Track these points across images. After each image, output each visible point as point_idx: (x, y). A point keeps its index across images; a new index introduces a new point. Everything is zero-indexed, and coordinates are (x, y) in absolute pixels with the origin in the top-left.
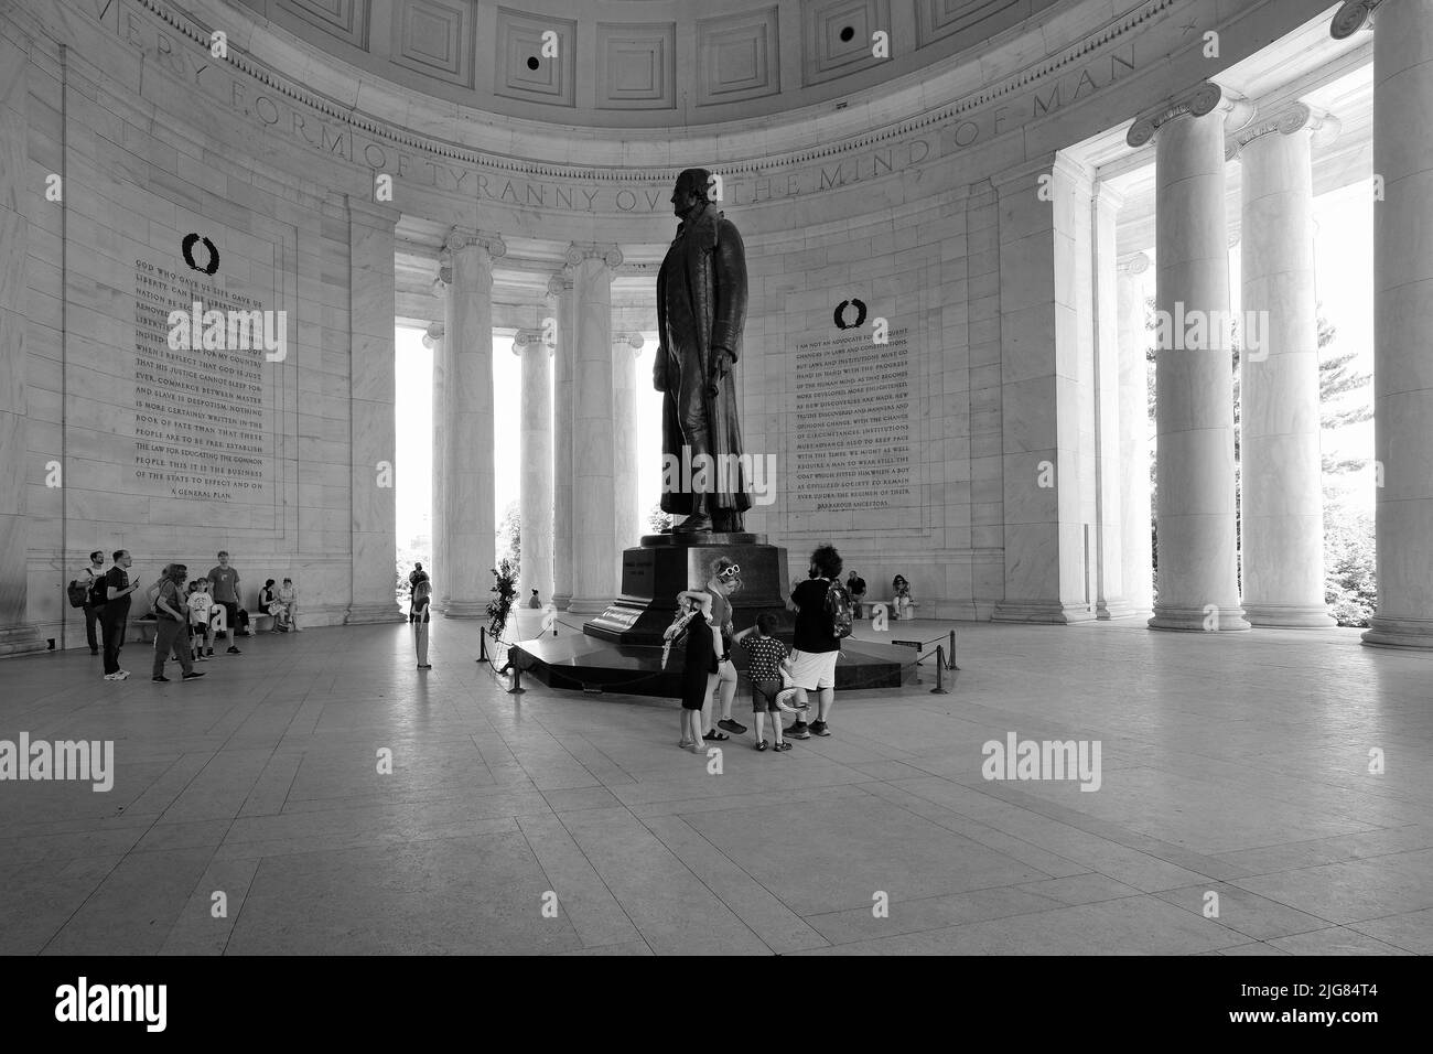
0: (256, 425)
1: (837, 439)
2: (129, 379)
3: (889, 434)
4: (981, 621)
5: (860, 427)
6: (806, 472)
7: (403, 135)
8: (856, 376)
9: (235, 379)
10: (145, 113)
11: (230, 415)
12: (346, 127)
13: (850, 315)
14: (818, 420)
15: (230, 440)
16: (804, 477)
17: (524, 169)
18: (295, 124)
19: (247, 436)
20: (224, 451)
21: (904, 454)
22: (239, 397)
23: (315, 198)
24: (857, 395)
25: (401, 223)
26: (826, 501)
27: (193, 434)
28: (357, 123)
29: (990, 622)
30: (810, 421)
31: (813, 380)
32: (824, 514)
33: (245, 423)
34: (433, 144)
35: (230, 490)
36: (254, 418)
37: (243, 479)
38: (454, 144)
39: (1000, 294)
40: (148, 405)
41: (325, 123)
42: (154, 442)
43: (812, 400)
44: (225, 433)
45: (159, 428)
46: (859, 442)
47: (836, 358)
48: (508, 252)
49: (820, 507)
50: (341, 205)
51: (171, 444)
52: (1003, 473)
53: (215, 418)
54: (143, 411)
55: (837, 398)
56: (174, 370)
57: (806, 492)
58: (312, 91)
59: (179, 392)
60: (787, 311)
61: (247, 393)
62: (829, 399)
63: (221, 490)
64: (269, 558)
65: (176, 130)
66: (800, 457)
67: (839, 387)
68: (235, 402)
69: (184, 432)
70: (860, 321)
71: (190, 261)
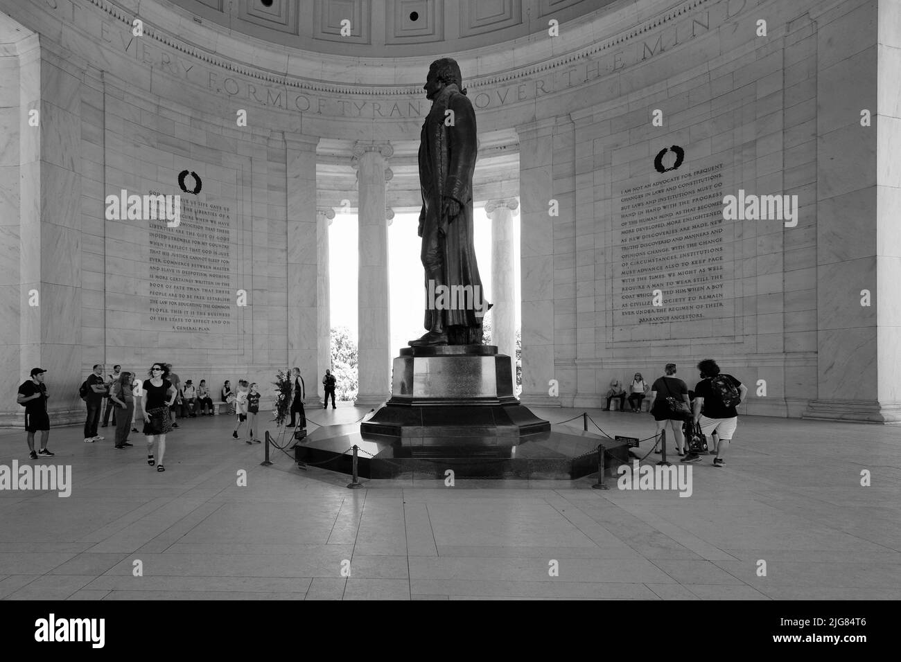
0: (226, 284)
1: (655, 264)
2: (146, 262)
3: (704, 256)
4: (791, 418)
5: (678, 253)
6: (629, 293)
7: (319, 85)
8: (673, 210)
9: (212, 257)
10: (153, 101)
11: (209, 279)
12: (283, 88)
13: (669, 160)
14: (640, 250)
15: (209, 295)
16: (627, 297)
17: (406, 93)
18: (249, 92)
19: (220, 292)
20: (205, 302)
21: (719, 272)
22: (215, 268)
23: (264, 137)
24: (675, 227)
25: (319, 145)
26: (647, 316)
27: (186, 293)
28: (289, 83)
29: (801, 418)
30: (631, 252)
31: (636, 218)
32: (645, 326)
33: (218, 284)
34: (341, 87)
35: (209, 325)
36: (225, 280)
37: (218, 318)
38: (355, 84)
39: (816, 117)
40: (157, 277)
41: (269, 88)
42: (161, 298)
43: (635, 234)
44: (206, 290)
45: (164, 290)
46: (677, 265)
47: (657, 197)
48: (395, 153)
49: (641, 321)
50: (281, 140)
51: (172, 299)
52: (817, 283)
53: (200, 282)
54: (155, 281)
55: (658, 230)
56: (173, 255)
57: (629, 309)
58: (259, 68)
59: (176, 268)
60: (613, 165)
61: (220, 265)
62: (649, 232)
63: (204, 326)
64: (233, 367)
65: (173, 109)
66: (623, 281)
67: (659, 221)
68: (213, 271)
69: (180, 292)
70: (678, 164)
71: (183, 187)
